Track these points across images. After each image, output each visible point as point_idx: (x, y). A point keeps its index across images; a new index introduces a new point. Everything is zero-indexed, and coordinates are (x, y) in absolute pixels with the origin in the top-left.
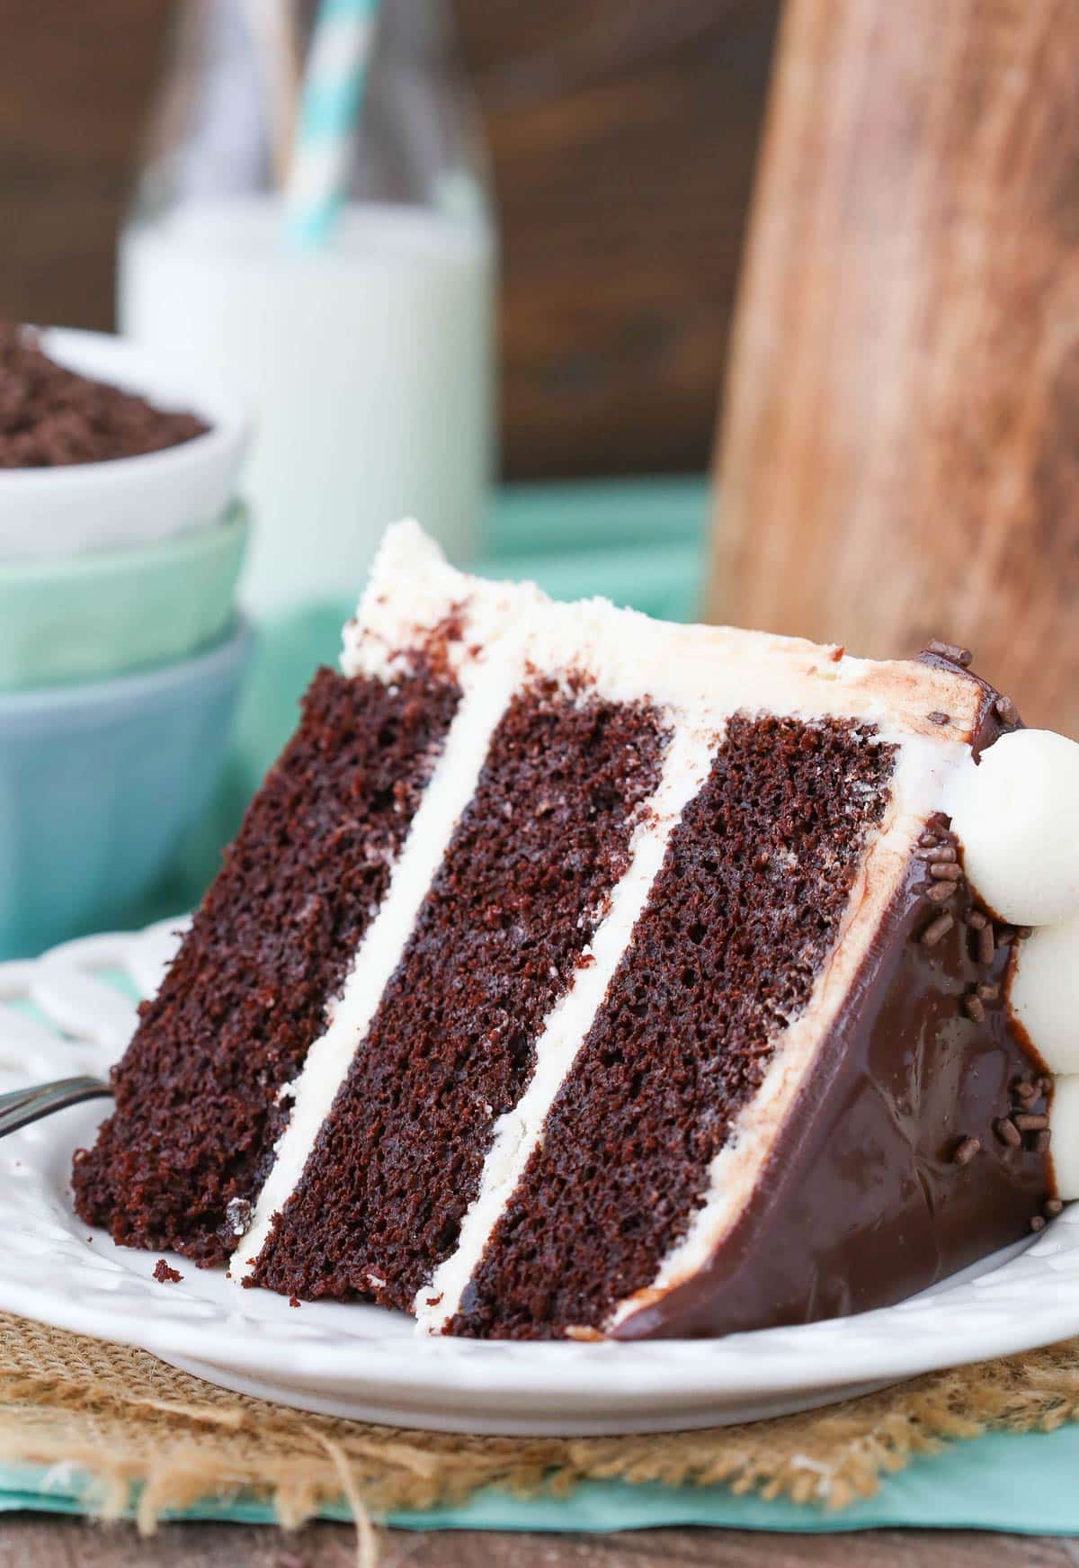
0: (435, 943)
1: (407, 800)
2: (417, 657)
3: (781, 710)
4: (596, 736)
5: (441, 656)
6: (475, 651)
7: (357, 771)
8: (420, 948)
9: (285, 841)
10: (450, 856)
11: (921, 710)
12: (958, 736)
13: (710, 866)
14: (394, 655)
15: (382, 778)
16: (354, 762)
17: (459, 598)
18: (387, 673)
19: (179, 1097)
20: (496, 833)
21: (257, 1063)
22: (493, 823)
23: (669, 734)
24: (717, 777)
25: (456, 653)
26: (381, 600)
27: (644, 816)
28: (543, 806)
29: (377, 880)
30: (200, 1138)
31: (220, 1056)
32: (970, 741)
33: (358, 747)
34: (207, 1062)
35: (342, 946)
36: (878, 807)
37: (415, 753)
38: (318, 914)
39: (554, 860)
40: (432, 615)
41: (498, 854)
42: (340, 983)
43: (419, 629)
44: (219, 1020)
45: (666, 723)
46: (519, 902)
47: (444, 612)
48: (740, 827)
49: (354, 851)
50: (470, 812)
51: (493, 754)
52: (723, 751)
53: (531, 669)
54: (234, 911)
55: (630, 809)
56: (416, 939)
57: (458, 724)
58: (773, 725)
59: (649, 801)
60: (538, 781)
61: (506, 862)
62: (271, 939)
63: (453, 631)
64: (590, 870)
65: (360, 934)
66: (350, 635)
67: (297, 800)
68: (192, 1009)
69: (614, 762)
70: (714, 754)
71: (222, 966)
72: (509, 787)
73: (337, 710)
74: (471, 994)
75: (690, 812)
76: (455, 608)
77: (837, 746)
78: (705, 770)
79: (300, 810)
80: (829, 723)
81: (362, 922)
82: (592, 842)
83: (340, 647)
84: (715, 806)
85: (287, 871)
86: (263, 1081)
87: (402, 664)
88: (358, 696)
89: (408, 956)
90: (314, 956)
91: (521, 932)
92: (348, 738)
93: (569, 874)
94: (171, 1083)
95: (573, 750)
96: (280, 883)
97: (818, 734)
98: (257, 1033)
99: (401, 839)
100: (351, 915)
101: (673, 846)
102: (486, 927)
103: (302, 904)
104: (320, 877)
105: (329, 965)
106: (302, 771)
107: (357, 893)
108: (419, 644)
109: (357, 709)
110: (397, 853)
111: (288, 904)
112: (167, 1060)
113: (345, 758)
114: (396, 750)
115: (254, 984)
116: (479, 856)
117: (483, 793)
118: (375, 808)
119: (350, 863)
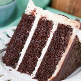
0: (33, 41)
1: (31, 27)
2: (32, 13)
3: (63, 23)
4: (47, 23)
5: (34, 13)
6: (37, 13)
7: (26, 24)
8: (32, 41)
9: (20, 29)
10: (34, 33)
11: (75, 25)
12: (78, 28)
13: (57, 37)
14: (30, 13)
15: (29, 25)
16: (26, 23)
17: (35, 8)
18: (29, 14)
19: (11, 52)
20: (38, 31)
21: (18, 50)
22: (38, 30)
23: (53, 24)
24: (57, 29)
25: (35, 13)
26: (29, 7)
27: (51, 32)
28: (42, 29)
29: (28, 34)
30: (13, 56)
31: (15, 49)
32: (79, 29)
33: (27, 21)
34: (14, 49)
35: (25, 40)
36: (71, 34)
37: (31, 23)
38: (23, 37)
39: (43, 35)
40: (33, 10)
41: (38, 33)
42: (25, 44)
43: (32, 11)
44: (15, 46)
45: (53, 23)
46: (40, 38)
47: (34, 9)
48: (59, 34)
49: (26, 31)
50: (36, 29)
51: (38, 24)
52: (58, 27)
53: (41, 16)
54: (16, 35)
55: (50, 31)
56: (31, 41)
57: (35, 20)
58: (62, 25)
59: (52, 30)
60: (42, 27)
61: (39, 34)
62: (19, 39)
63: (35, 11)
64: (46, 36)
65: (27, 39)
66: (26, 10)
67: (21, 26)
68: (12, 44)
69: (49, 26)
70: (57, 27)
71: (15, 41)
72: (39, 27)
73: (25, 17)
74: (36, 46)
75: (55, 32)
76: (35, 9)
77: (68, 28)
78: (56, 28)
79: (22, 27)
80: (67, 25)
81: (27, 38)
82: (46, 33)
83: (25, 11)
84: (57, 32)
85: (20, 32)
86: (18, 52)
87: (30, 14)
88: (27, 16)
89: (31, 42)
90: (23, 41)
91: (40, 41)
92: (26, 20)
93: (44, 36)
94: (11, 51)
95: (45, 24)
96: (20, 33)
97: (66, 26)
98: (18, 47)
99: (30, 31)
100: (26, 37)
101: (54, 35)
102: (37, 40)
103: (22, 36)
104: (23, 33)
105: (24, 42)
106: (22, 23)
107: (26, 35)
108: (32, 12)
109: (27, 18)
110: (30, 32)
111: (20, 35)
112: (10, 49)
113: (25, 22)
114: (30, 22)
115: (18, 43)
116: (37, 33)
117: (37, 27)
118: (28, 27)
119: (26, 32)
